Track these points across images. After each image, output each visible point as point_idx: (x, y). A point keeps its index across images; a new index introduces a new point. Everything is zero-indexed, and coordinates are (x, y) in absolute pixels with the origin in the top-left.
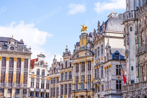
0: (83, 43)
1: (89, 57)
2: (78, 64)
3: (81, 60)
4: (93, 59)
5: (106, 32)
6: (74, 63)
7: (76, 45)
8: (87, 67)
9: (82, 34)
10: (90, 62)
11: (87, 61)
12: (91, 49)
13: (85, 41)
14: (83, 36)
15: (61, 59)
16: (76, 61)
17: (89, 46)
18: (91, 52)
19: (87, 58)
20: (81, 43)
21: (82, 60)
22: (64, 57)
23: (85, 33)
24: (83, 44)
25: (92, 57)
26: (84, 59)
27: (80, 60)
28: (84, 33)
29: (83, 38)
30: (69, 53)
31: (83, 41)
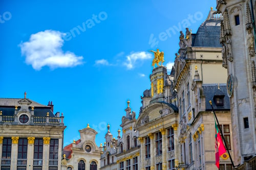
0: (157, 89)
1: (168, 119)
2: (149, 137)
3: (154, 129)
4: (176, 121)
6: (141, 136)
7: (143, 96)
9: (154, 70)
11: (164, 130)
12: (173, 101)
13: (160, 84)
14: (156, 73)
15: (119, 132)
16: (145, 131)
17: (167, 93)
18: (173, 106)
19: (165, 123)
20: (152, 90)
21: (154, 127)
22: (123, 127)
23: (160, 67)
24: (156, 91)
25: (174, 119)
26: (160, 125)
27: (151, 128)
28: (157, 68)
29: (156, 79)
30: (133, 117)
31: (155, 86)
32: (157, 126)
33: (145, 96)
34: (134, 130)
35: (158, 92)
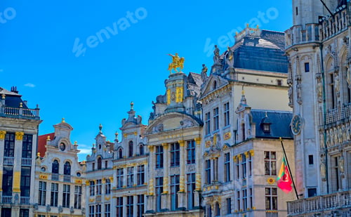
0: (175, 98)
1: (189, 131)
2: (162, 147)
3: (170, 139)
4: (200, 135)
5: (238, 73)
6: (151, 144)
7: (155, 102)
8: (186, 155)
9: (172, 76)
10: (191, 143)
11: (183, 142)
12: (196, 113)
13: (179, 93)
14: (175, 80)
15: (116, 135)
16: (157, 139)
17: (189, 104)
18: (196, 119)
19: (185, 135)
20: (169, 97)
21: (170, 137)
22: (123, 130)
23: (181, 74)
24: (174, 99)
25: (197, 132)
26: (178, 136)
27: (167, 137)
28: (176, 75)
29: (174, 86)
30: (138, 121)
31: (174, 93)
32: (174, 136)
33: (158, 102)
34: (140, 136)
35: (177, 100)
